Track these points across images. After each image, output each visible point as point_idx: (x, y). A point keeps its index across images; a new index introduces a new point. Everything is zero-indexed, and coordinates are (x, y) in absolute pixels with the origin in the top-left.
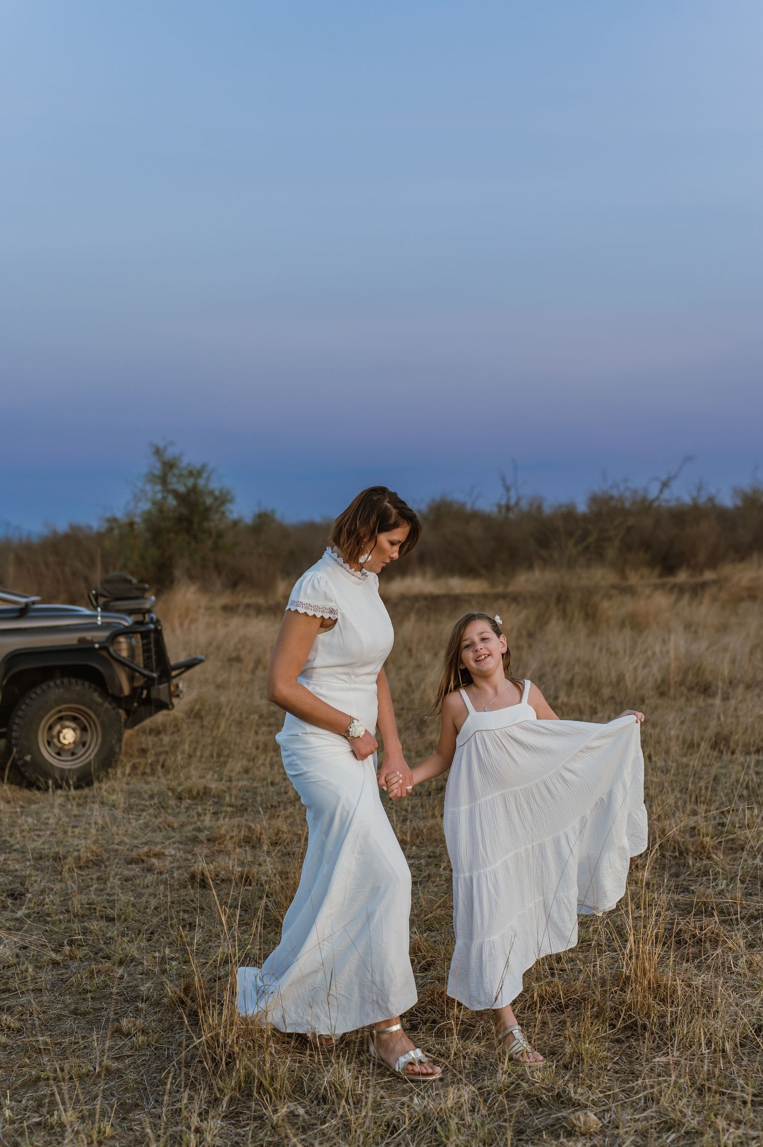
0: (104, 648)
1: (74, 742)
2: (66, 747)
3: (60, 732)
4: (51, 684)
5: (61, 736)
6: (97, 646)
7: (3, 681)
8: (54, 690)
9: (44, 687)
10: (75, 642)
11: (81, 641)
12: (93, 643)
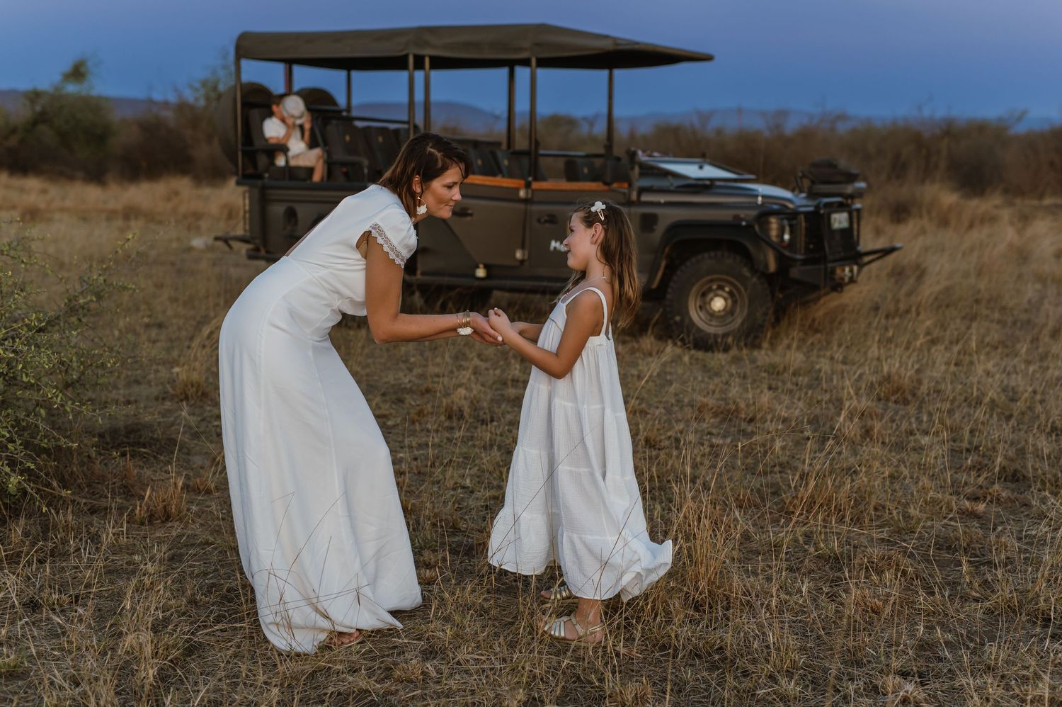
0: (749, 226)
1: (724, 309)
2: (716, 314)
3: (712, 299)
4: (706, 255)
5: (712, 303)
6: (744, 223)
7: (665, 247)
8: (707, 260)
9: (700, 257)
10: (730, 219)
11: (737, 217)
12: (742, 220)
